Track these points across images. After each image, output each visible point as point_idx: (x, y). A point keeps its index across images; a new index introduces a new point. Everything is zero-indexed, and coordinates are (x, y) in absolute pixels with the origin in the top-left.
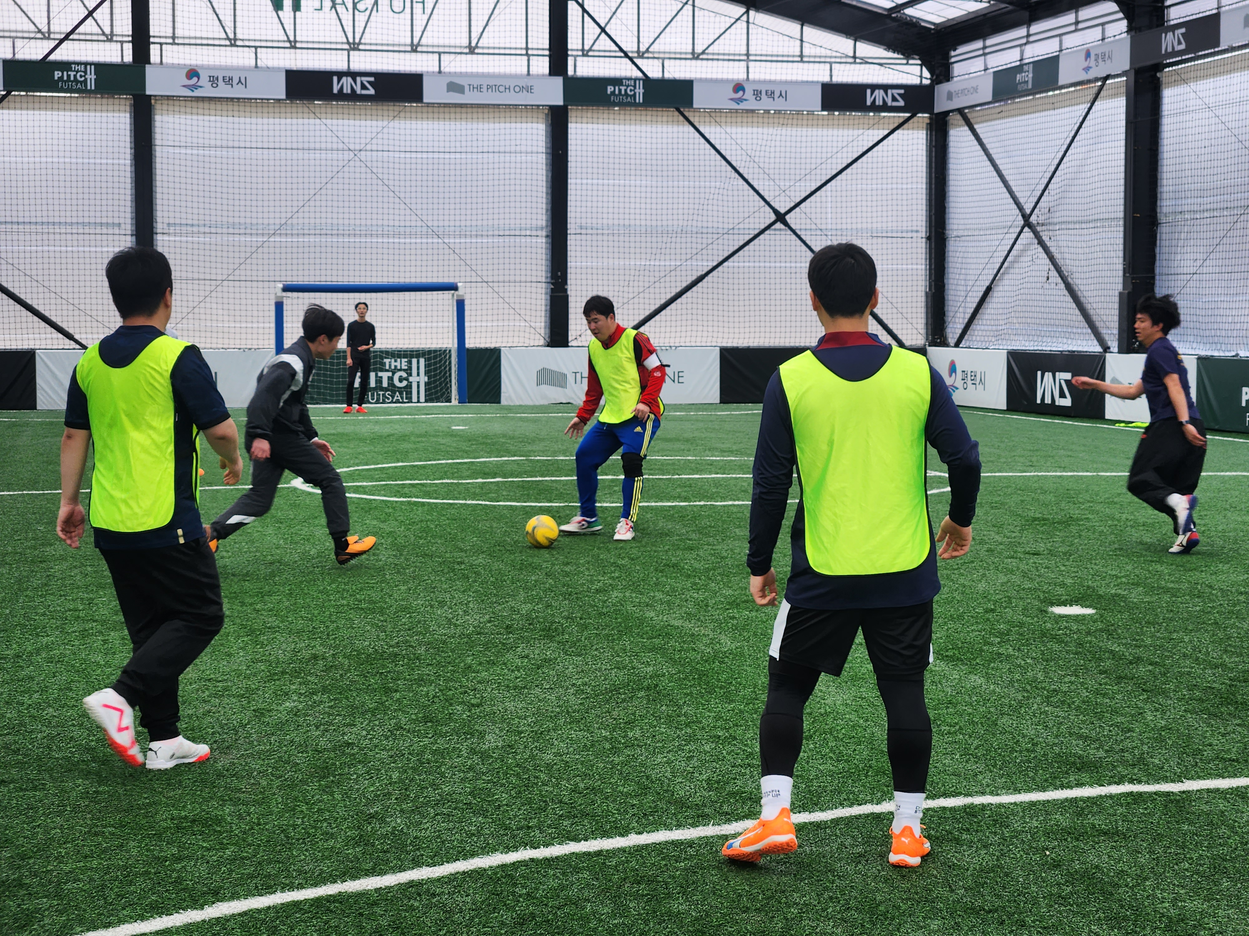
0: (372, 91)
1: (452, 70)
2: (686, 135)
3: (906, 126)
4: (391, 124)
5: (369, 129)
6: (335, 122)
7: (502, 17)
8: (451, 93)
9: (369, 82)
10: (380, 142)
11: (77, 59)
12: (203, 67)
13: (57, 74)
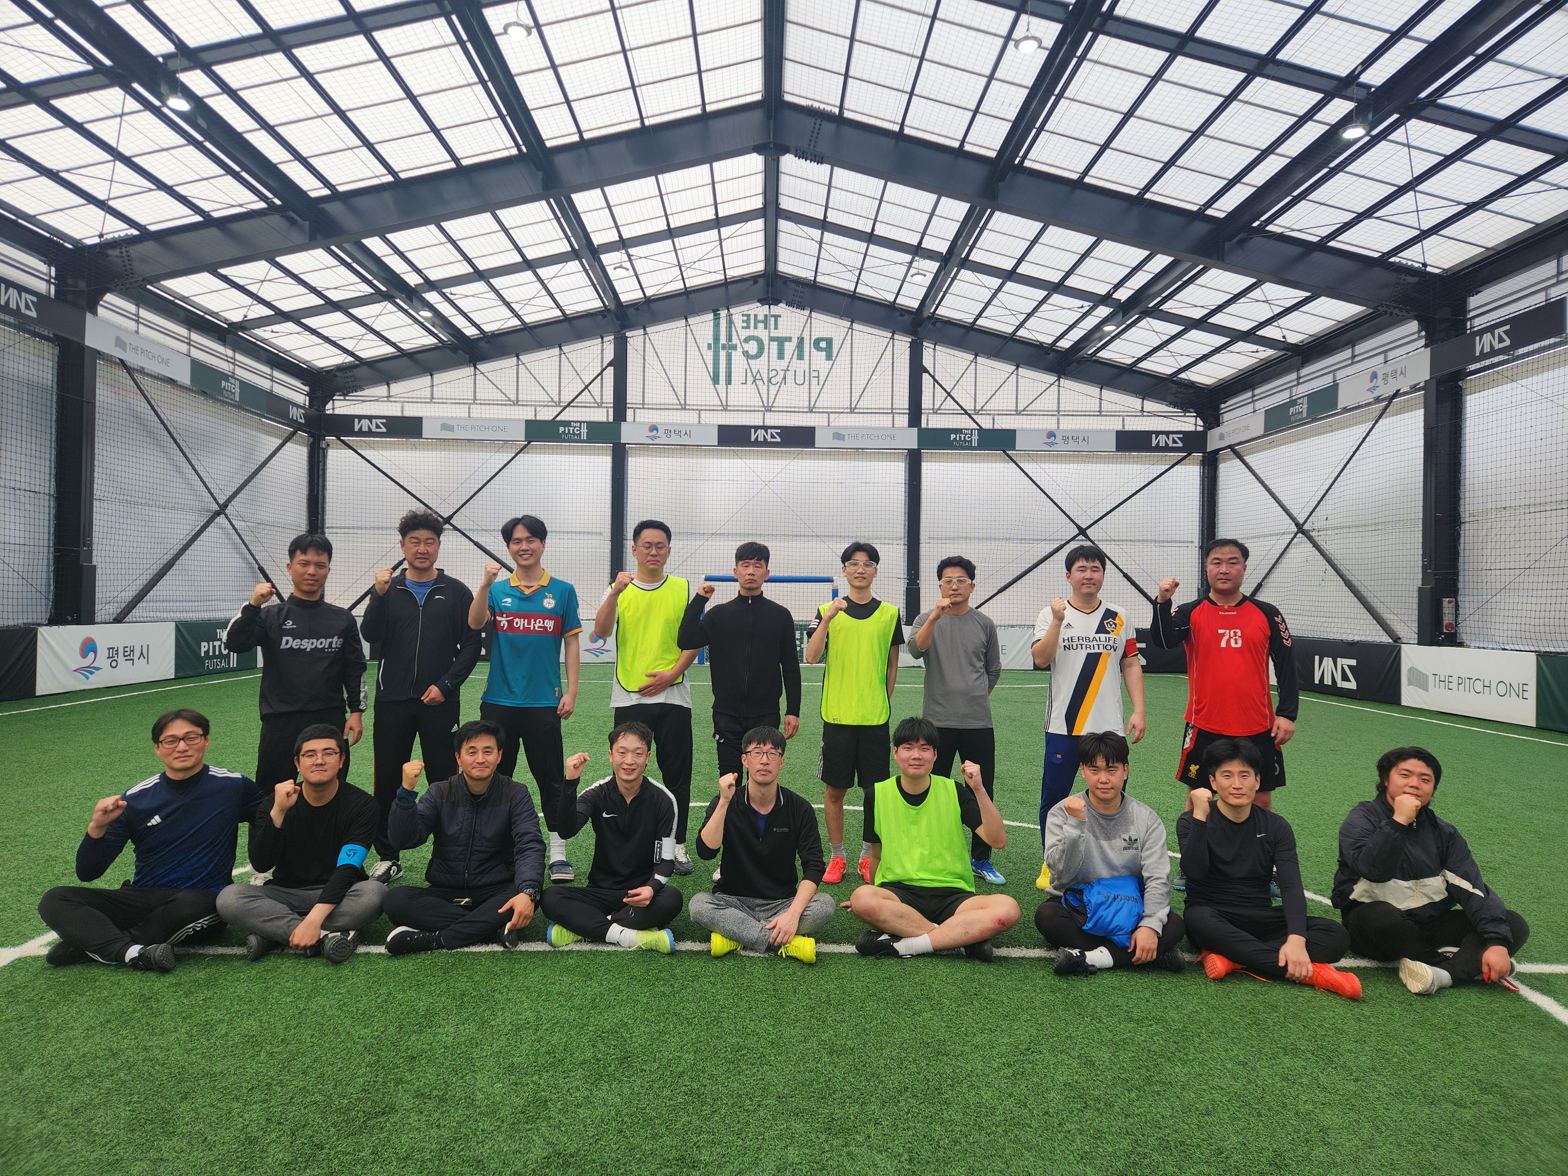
0: (779, 440)
1: (837, 424)
2: (1010, 470)
3: (1183, 462)
4: (792, 463)
5: (776, 467)
6: (752, 461)
7: (874, 386)
9: (777, 433)
10: (784, 475)
11: (575, 419)
12: (660, 424)
13: (561, 429)
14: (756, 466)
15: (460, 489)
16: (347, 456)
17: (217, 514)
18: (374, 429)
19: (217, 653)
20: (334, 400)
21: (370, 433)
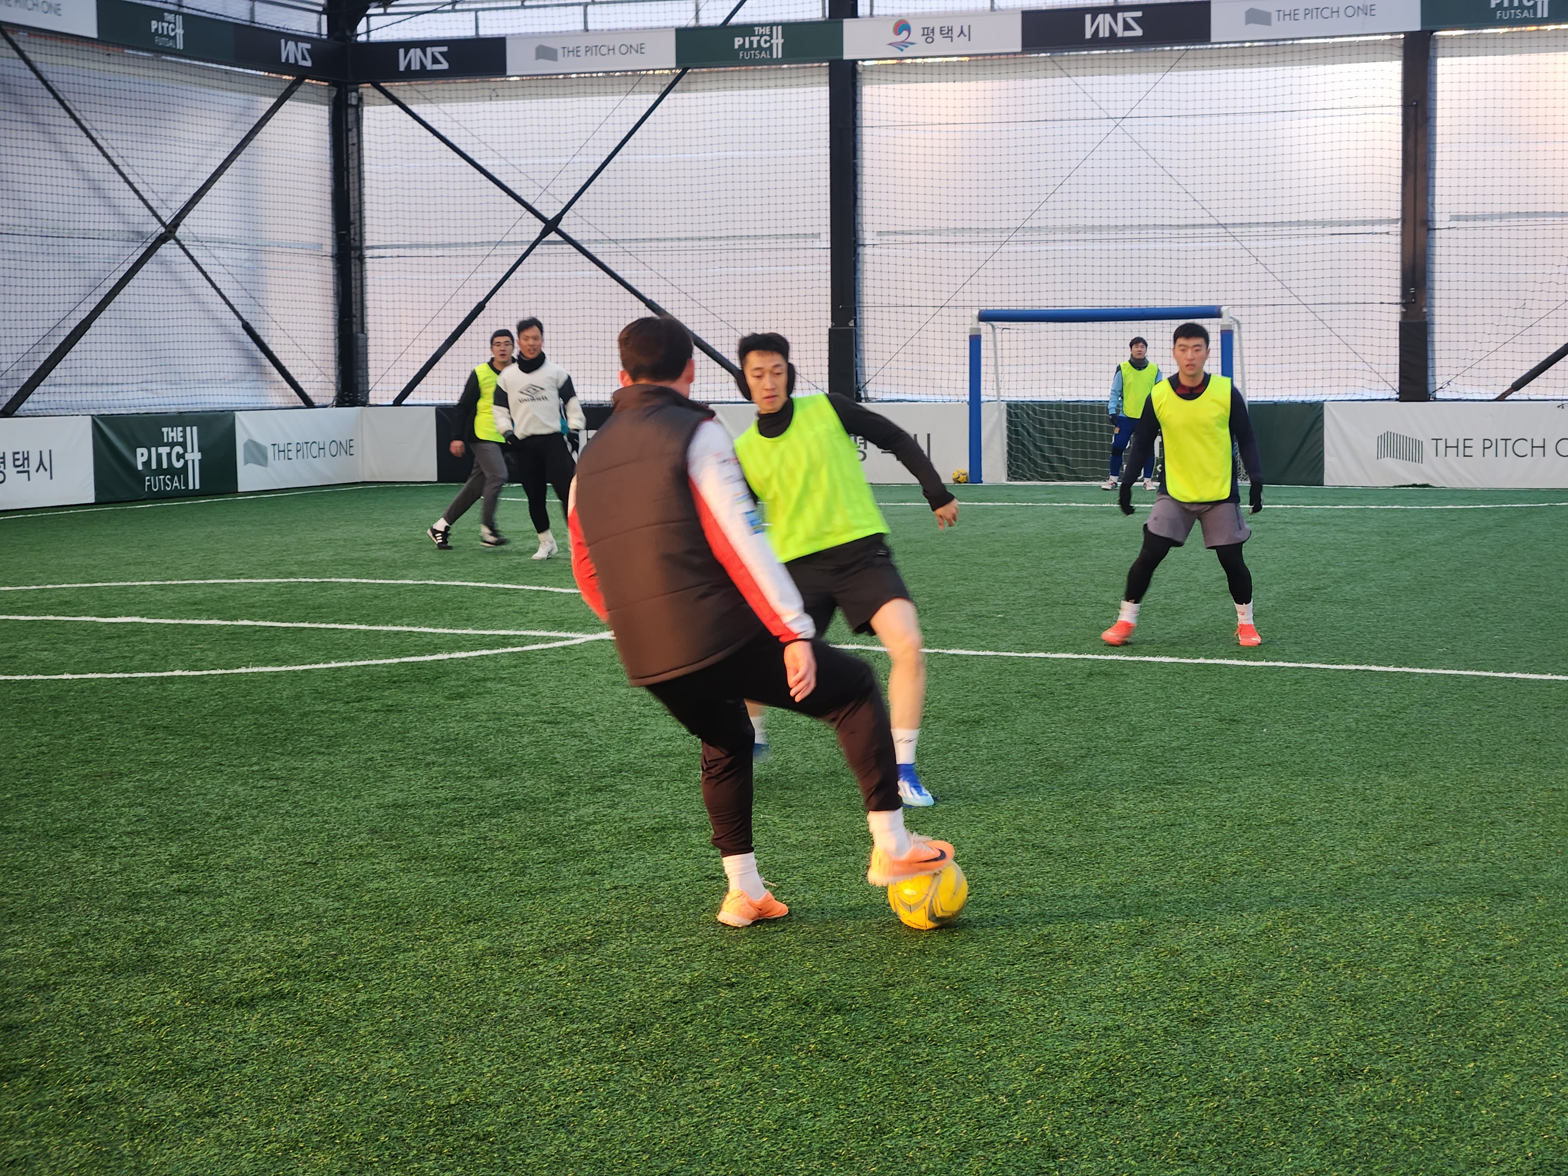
0: (1139, 32)
4: (1168, 77)
5: (1135, 87)
6: (1088, 79)
8: (1251, 25)
9: (1134, 19)
10: (1151, 104)
11: (763, 19)
12: (916, 16)
13: (738, 42)
14: (1096, 88)
15: (570, 167)
16: (390, 116)
17: (162, 240)
18: (429, 66)
19: (165, 466)
20: (368, 16)
21: (423, 74)
